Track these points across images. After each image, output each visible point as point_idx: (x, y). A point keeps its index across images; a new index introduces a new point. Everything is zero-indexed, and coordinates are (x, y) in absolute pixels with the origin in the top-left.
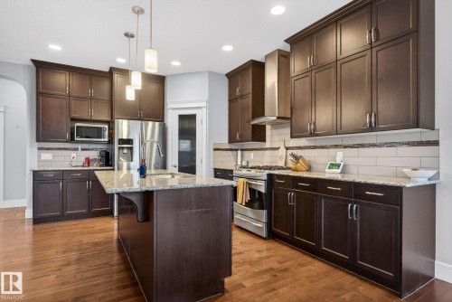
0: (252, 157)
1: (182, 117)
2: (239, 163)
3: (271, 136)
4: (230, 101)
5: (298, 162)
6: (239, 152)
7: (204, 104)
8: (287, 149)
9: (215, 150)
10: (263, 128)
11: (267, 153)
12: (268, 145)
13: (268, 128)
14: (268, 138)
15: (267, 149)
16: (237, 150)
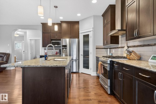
0: (114, 52)
1: (84, 36)
2: (108, 54)
3: (121, 41)
4: (103, 27)
5: (131, 55)
6: (108, 49)
7: (92, 30)
8: (128, 47)
9: (97, 48)
10: (118, 37)
11: (120, 49)
12: (120, 45)
13: (120, 37)
14: (120, 42)
15: (119, 48)
16: (107, 48)
